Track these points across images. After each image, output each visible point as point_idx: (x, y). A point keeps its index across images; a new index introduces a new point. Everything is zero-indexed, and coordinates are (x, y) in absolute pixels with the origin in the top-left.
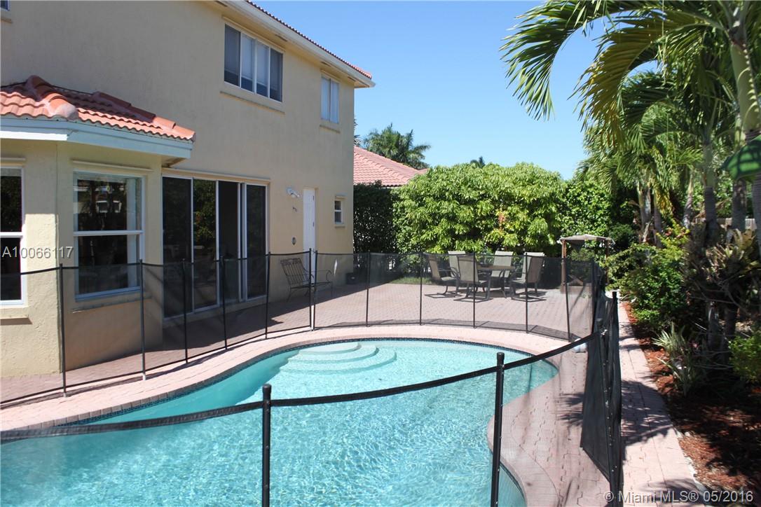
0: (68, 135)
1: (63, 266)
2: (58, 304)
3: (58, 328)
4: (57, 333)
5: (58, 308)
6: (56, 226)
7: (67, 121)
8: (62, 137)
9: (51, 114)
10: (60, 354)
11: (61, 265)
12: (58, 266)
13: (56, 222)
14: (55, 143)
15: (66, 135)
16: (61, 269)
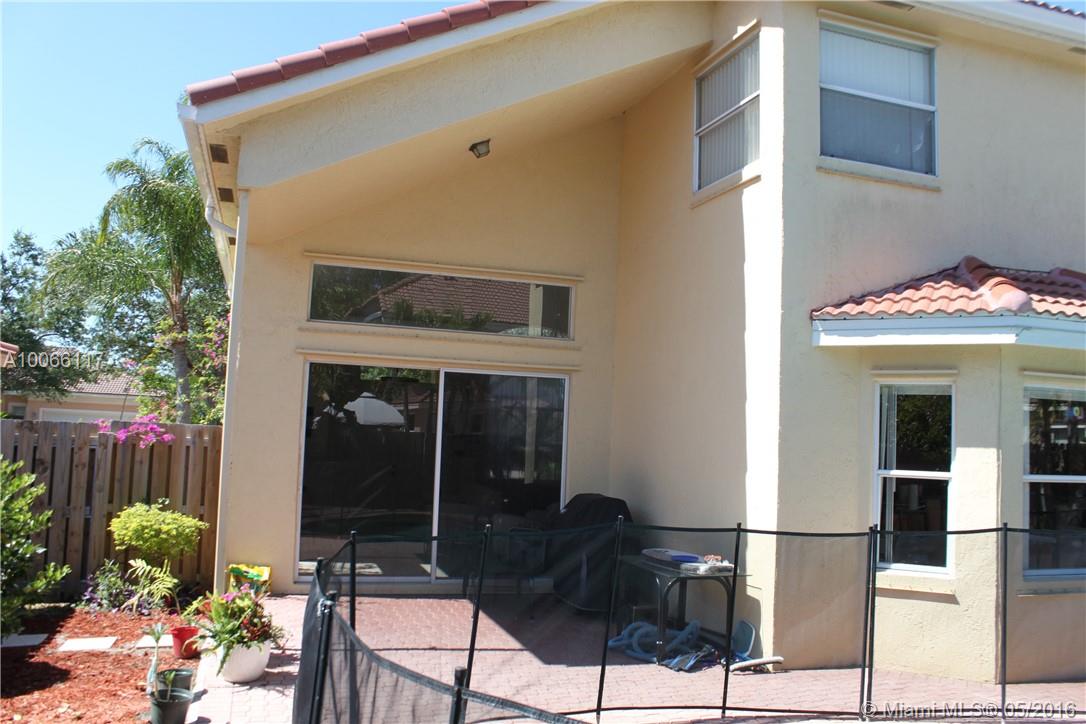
0: (1017, 335)
1: (1009, 526)
2: (997, 580)
3: (997, 617)
4: (993, 625)
5: (997, 586)
6: (999, 466)
7: (1016, 315)
8: (1008, 338)
9: (992, 307)
10: (997, 655)
11: (1005, 524)
12: (1000, 526)
13: (998, 460)
14: (998, 348)
15: (1014, 335)
16: (1004, 530)
